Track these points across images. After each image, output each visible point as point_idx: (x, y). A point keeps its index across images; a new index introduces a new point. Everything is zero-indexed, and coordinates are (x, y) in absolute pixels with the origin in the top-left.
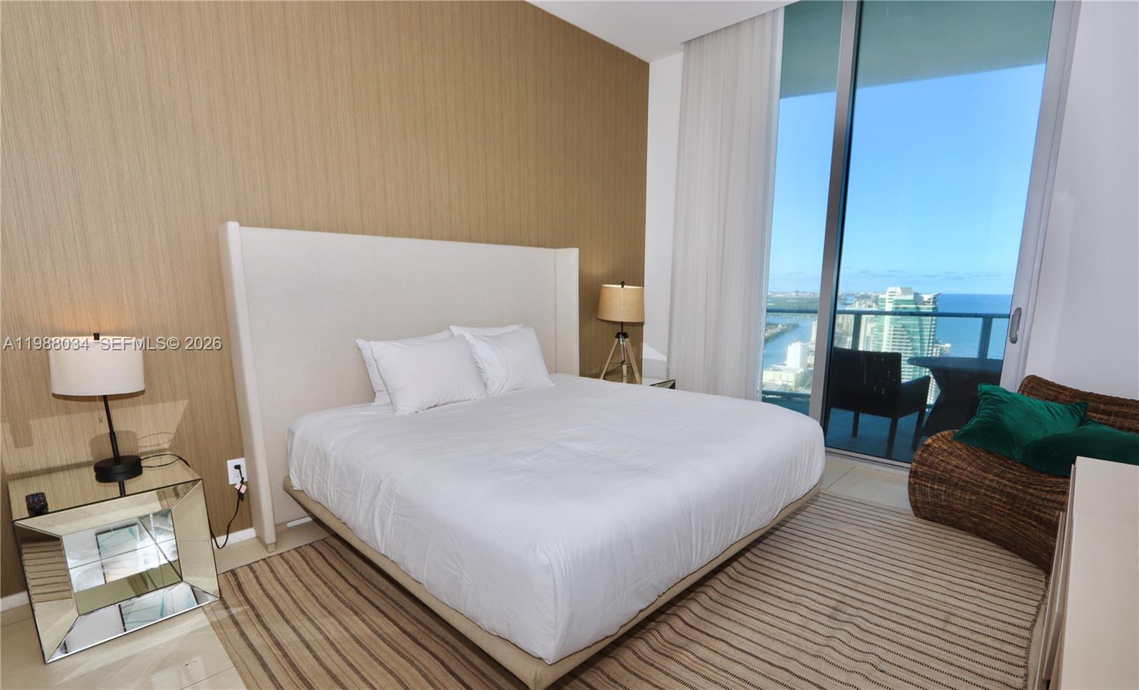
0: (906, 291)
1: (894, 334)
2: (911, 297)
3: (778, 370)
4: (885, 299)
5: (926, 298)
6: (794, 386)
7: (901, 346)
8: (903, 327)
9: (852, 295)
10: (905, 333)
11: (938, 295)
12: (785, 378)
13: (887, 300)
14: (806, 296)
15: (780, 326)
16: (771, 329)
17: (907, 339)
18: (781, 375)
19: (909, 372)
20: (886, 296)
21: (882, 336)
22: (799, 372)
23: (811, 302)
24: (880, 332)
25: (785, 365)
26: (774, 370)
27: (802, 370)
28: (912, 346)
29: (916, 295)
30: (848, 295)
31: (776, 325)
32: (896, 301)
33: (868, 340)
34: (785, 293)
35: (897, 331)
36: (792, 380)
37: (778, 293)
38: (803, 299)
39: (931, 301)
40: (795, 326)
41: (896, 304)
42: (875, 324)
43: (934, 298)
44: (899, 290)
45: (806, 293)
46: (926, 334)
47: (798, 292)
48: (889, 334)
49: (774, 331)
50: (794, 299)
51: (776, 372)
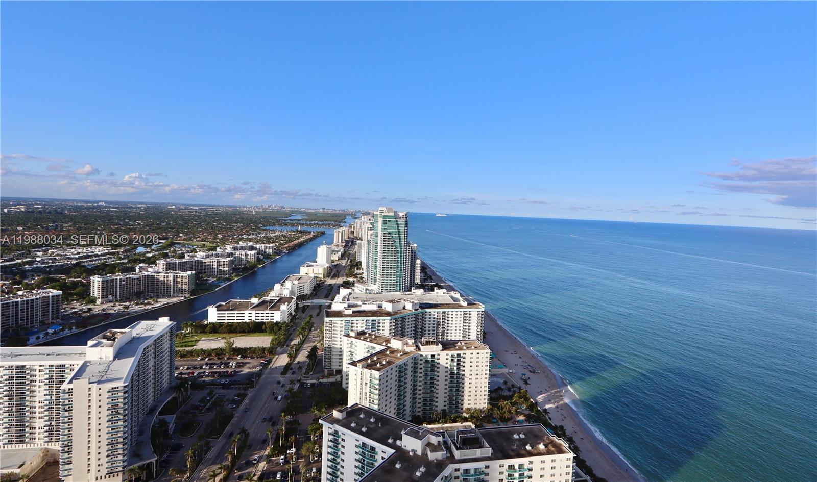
0: (389, 210)
1: (384, 239)
2: (392, 214)
3: (311, 266)
4: (378, 215)
5: (401, 215)
6: (323, 277)
7: (388, 246)
8: (389, 234)
9: (359, 211)
10: (391, 237)
11: (408, 213)
12: (316, 272)
13: (379, 216)
14: (330, 211)
15: (312, 233)
16: (306, 235)
17: (392, 241)
18: (313, 270)
19: (394, 263)
20: (378, 213)
21: (377, 239)
22: (326, 267)
23: (333, 216)
24: (376, 237)
25: (316, 262)
26: (307, 266)
27: (328, 265)
28: (395, 246)
29: (395, 212)
30: (356, 212)
31: (310, 232)
32: (384, 216)
33: (369, 242)
34: (316, 209)
35: (386, 236)
36: (321, 273)
37: (310, 209)
38: (328, 214)
39: (404, 216)
40: (323, 233)
41: (384, 218)
42: (373, 231)
43: (406, 215)
44: (385, 209)
45: (330, 210)
46: (402, 238)
47: (324, 209)
48: (382, 238)
49: (308, 237)
50: (322, 214)
51: (309, 268)
